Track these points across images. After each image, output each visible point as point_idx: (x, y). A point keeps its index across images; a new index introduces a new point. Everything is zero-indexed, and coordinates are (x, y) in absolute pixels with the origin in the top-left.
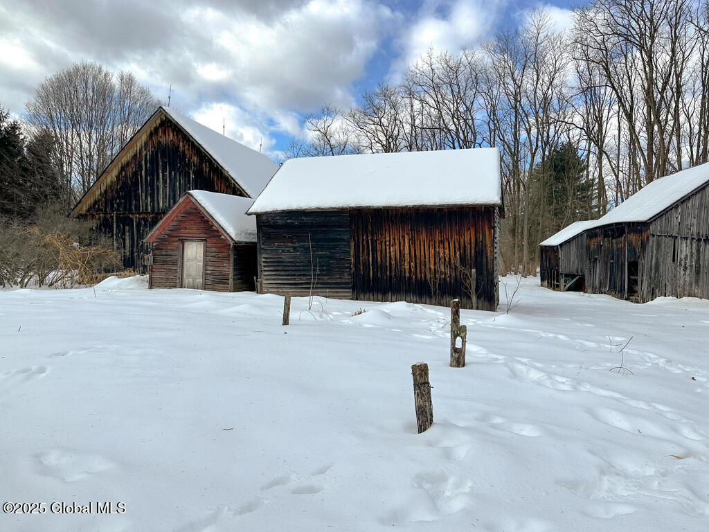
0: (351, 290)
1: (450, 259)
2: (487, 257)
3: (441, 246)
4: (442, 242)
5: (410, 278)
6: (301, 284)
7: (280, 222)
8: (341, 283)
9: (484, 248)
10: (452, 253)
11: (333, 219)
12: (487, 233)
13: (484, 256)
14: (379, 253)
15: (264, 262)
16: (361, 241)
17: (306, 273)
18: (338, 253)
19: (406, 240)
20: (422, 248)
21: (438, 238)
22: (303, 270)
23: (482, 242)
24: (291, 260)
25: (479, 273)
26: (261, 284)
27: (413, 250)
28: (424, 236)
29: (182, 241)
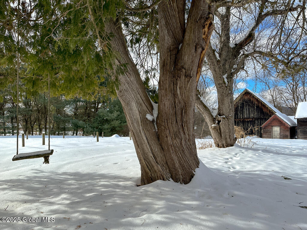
7: (305, 121)
15: (300, 132)
29: (272, 126)
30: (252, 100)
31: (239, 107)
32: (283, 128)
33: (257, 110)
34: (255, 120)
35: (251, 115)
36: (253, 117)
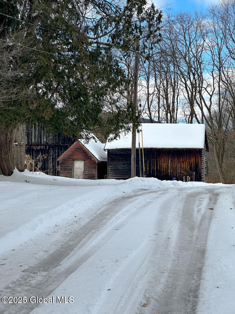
1: (186, 168)
2: (199, 168)
3: (183, 163)
4: (183, 162)
5: (171, 175)
7: (118, 153)
9: (198, 164)
10: (187, 166)
12: (199, 158)
13: (198, 167)
14: (159, 166)
15: (110, 169)
16: (151, 161)
17: (128, 174)
18: (142, 166)
19: (170, 161)
20: (176, 164)
21: (181, 160)
22: (127, 173)
23: (197, 162)
24: (122, 169)
25: (196, 173)
27: (172, 165)
28: (176, 160)
29: (74, 160)
32: (88, 164)
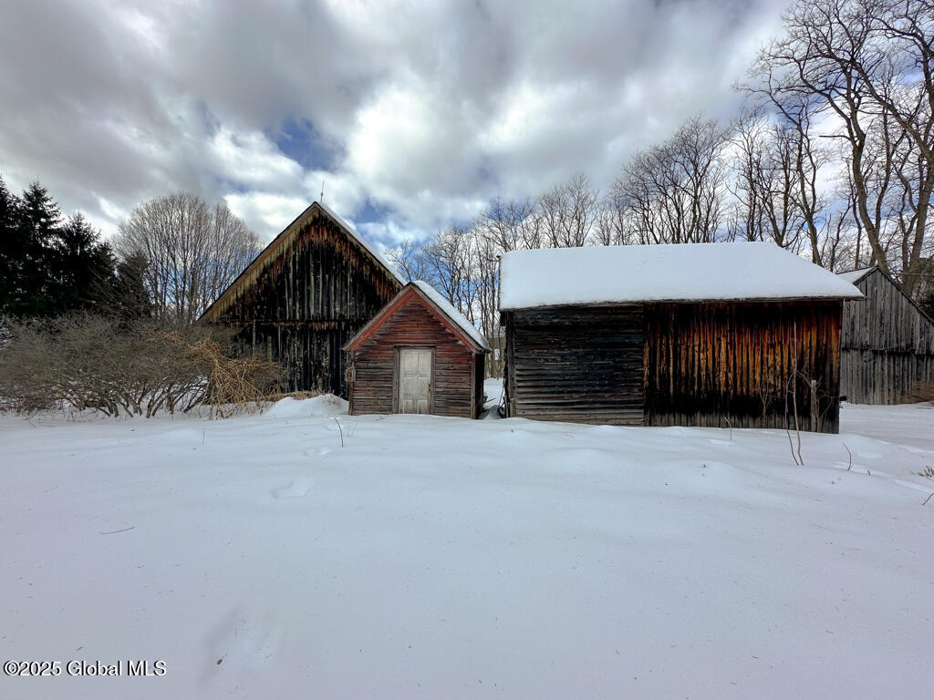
0: (642, 411)
1: (782, 367)
2: (831, 365)
3: (771, 351)
4: (773, 346)
5: (727, 393)
6: (572, 404)
7: (542, 322)
8: (629, 402)
9: (828, 353)
10: (785, 360)
11: (620, 316)
12: (834, 334)
13: (828, 364)
14: (683, 362)
15: (517, 375)
17: (580, 389)
18: (626, 362)
19: (723, 345)
20: (745, 355)
21: (767, 341)
22: (575, 386)
23: (826, 345)
24: (559, 372)
25: (821, 385)
26: (514, 406)
27: (731, 357)
28: (747, 339)
29: (399, 348)
30: (338, 250)
31: (291, 275)
32: (447, 359)
33: (355, 292)
34: (347, 328)
35: (335, 307)
36: (341, 316)
